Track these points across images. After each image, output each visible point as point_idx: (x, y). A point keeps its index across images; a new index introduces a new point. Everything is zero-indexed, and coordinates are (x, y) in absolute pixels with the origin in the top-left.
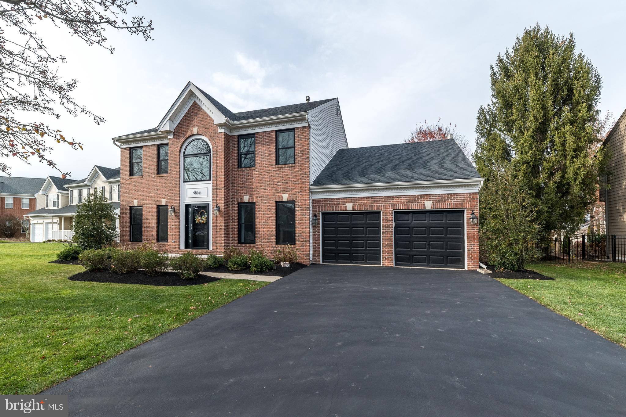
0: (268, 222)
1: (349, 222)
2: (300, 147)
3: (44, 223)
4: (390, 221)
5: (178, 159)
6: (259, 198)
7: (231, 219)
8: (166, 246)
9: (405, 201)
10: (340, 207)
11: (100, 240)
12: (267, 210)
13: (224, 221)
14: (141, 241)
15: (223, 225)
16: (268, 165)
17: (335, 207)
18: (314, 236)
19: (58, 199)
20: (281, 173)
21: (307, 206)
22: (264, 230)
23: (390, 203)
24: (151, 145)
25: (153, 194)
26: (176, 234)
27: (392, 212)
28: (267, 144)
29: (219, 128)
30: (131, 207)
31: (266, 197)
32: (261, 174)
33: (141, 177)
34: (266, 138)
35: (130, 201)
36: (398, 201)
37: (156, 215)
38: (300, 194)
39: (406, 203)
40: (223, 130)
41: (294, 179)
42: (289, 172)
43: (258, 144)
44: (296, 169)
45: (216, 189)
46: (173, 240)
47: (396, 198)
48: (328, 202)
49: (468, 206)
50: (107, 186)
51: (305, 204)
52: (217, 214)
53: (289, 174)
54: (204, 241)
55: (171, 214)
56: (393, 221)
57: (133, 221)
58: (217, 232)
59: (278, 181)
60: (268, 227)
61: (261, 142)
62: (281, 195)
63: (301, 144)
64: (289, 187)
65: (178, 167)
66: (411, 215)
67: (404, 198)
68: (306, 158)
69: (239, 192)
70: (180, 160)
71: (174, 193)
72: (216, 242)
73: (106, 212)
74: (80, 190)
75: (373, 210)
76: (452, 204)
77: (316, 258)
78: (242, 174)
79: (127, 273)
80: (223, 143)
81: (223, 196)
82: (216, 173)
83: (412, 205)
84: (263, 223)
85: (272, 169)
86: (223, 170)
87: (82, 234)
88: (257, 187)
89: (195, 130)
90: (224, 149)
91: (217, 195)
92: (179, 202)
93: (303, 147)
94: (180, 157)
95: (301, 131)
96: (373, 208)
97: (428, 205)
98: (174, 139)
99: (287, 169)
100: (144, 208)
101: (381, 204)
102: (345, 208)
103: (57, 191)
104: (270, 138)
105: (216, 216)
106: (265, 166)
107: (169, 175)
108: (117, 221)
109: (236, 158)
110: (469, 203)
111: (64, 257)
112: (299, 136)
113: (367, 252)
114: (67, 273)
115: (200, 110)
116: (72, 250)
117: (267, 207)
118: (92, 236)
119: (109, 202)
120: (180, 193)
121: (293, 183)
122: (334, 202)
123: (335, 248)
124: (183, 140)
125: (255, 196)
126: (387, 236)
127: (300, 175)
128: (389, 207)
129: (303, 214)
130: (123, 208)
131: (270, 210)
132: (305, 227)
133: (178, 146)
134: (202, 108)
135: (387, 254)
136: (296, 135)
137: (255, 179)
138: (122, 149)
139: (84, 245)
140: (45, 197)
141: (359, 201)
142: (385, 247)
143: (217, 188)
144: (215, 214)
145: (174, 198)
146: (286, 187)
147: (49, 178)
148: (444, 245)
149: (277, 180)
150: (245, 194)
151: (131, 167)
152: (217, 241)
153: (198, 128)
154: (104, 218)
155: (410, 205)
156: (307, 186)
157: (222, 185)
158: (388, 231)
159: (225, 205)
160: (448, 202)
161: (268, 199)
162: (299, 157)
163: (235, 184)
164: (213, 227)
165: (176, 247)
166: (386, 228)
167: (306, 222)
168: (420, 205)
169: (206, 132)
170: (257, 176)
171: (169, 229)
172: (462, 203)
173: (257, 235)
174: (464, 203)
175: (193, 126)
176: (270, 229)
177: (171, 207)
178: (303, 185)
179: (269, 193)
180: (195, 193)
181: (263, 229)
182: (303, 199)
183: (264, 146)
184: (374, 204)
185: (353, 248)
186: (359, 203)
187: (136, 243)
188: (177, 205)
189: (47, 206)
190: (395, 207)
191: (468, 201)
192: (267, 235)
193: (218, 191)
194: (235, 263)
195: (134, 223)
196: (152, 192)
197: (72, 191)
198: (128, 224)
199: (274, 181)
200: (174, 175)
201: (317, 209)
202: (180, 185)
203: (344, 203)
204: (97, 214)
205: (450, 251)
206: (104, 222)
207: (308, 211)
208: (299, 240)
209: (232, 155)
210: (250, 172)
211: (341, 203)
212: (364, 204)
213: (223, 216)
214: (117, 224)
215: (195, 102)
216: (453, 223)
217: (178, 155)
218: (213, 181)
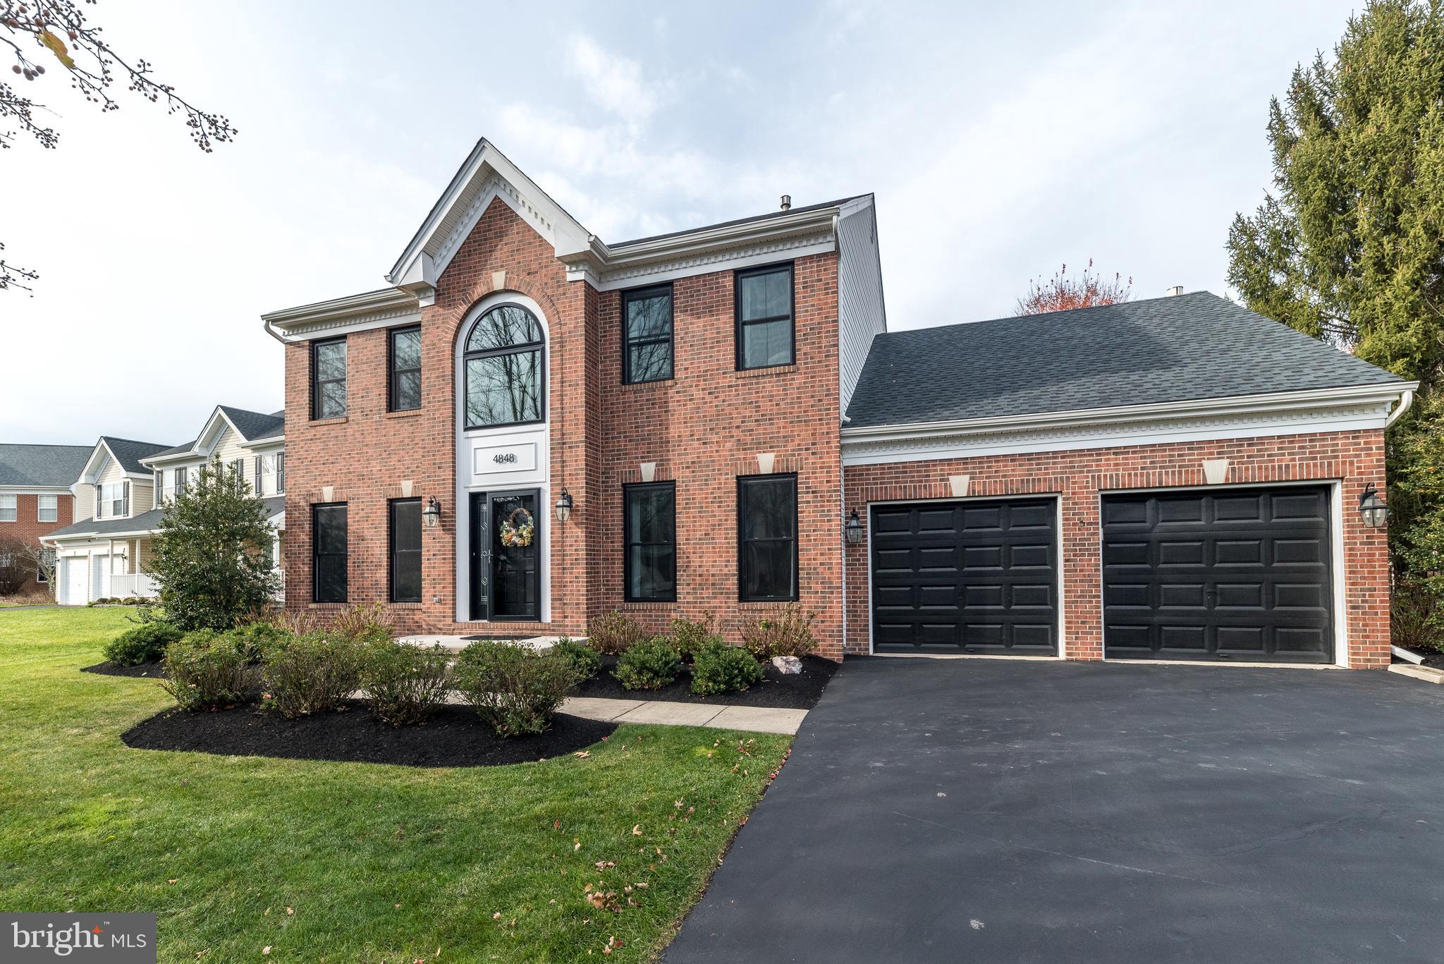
0: (713, 539)
1: (953, 531)
2: (811, 315)
3: (91, 558)
4: (1088, 524)
5: (448, 364)
6: (687, 467)
7: (602, 530)
8: (416, 612)
9: (1138, 463)
10: (930, 486)
11: (228, 601)
12: (712, 502)
13: (586, 537)
14: (344, 600)
15: (582, 550)
16: (713, 370)
17: (915, 487)
18: (851, 574)
19: (126, 495)
20: (751, 393)
21: (835, 486)
22: (702, 562)
23: (1088, 472)
24: (372, 331)
25: (376, 466)
26: (444, 579)
27: (1097, 497)
28: (710, 310)
29: (567, 268)
30: (314, 506)
31: (708, 466)
32: (690, 400)
33: (344, 420)
34: (705, 294)
35: (314, 490)
36: (1117, 465)
37: (384, 526)
38: (813, 454)
39: (1143, 468)
40: (581, 276)
41: (793, 408)
42: (778, 391)
43: (681, 312)
44: (799, 380)
45: (559, 445)
46: (435, 596)
47: (1108, 454)
48: (891, 473)
49: (1351, 472)
50: (249, 458)
51: (828, 482)
52: (565, 519)
53: (778, 395)
54: (525, 598)
55: (429, 522)
56: (1098, 524)
57: (320, 543)
58: (564, 569)
59: (745, 417)
60: (715, 553)
61: (692, 305)
62: (753, 458)
63: (813, 305)
64: (778, 432)
65: (448, 389)
66: (1150, 504)
67: (1134, 452)
68: (831, 346)
69: (626, 454)
70: (453, 367)
71: (438, 461)
72: (561, 600)
73: (247, 524)
74: (180, 469)
75: (1033, 493)
76: (1294, 466)
77: (856, 640)
78: (633, 400)
79: (314, 715)
80: (581, 313)
81: (582, 464)
82: (562, 400)
83: (1160, 474)
84: (700, 539)
85: (724, 382)
86: (581, 390)
87: (179, 587)
88: (679, 436)
89: (498, 280)
90: (584, 329)
91: (563, 462)
92: (454, 488)
93: (819, 314)
94: (453, 359)
95: (812, 267)
96: (1034, 486)
97: (1216, 472)
98: (437, 308)
99: (770, 382)
100: (351, 507)
101: (1058, 473)
102: (946, 489)
103: (123, 473)
104: (718, 292)
105: (563, 524)
106: (701, 376)
107: (421, 412)
108: (276, 546)
109: (617, 355)
110: (1352, 463)
111: (126, 653)
112: (806, 282)
113: (1012, 618)
114: (124, 714)
115: (511, 221)
116: (149, 634)
117: (712, 493)
118: (207, 592)
119: (253, 495)
120: (454, 462)
121: (791, 422)
122: (911, 472)
123: (911, 608)
124: (463, 308)
125: (675, 464)
126: (1081, 571)
127: (812, 396)
128: (1087, 482)
129: (824, 511)
130: (291, 509)
131: (721, 502)
132: (829, 549)
133: (448, 328)
134: (517, 215)
135: (1083, 622)
136: (799, 279)
137: (673, 415)
138: (289, 347)
139: (183, 616)
140: (95, 492)
141: (988, 467)
142: (1073, 602)
143: (564, 444)
144: (560, 518)
145: (439, 476)
146: (768, 434)
147: (103, 442)
148: (1263, 592)
149: (740, 413)
150: (645, 459)
151: (314, 394)
152: (565, 595)
153: (507, 273)
154: (241, 540)
155: (1154, 474)
156: (835, 427)
157: (578, 434)
158: (1084, 555)
159: (587, 492)
160: (1281, 461)
161: (714, 470)
162: (808, 344)
163: (613, 429)
164: (552, 555)
165: (444, 617)
166: (1079, 545)
167: (830, 535)
168: (1187, 472)
169: (529, 283)
170: (680, 406)
171: (425, 564)
172: (1330, 464)
173: (682, 575)
174: (1337, 464)
175: (491, 268)
176: (721, 557)
177: (431, 502)
178: (821, 425)
179: (717, 451)
180: (499, 460)
181: (700, 557)
182: (821, 468)
183: (699, 318)
184: (1036, 475)
185: (967, 607)
186: (989, 472)
187: (330, 605)
188: (448, 497)
189: (99, 514)
190: (1105, 483)
191: (1349, 456)
192: (713, 575)
193: (567, 453)
194: (643, 668)
195: (322, 550)
196: (373, 463)
197: (161, 472)
198: (306, 554)
199: (732, 418)
200: (438, 410)
201: (857, 494)
202: (454, 437)
203: (943, 475)
204: (222, 530)
205: (1282, 612)
206: (240, 550)
207: (836, 501)
208: (810, 588)
209: (605, 349)
210: (658, 394)
211: (935, 476)
212: (1004, 476)
213: (582, 523)
214: (276, 556)
215: (496, 198)
216: (1292, 526)
217: (448, 353)
218: (552, 422)
